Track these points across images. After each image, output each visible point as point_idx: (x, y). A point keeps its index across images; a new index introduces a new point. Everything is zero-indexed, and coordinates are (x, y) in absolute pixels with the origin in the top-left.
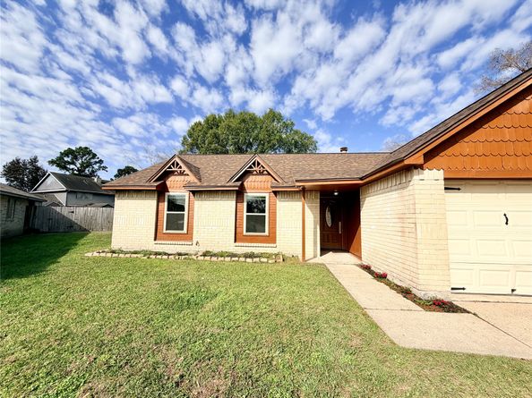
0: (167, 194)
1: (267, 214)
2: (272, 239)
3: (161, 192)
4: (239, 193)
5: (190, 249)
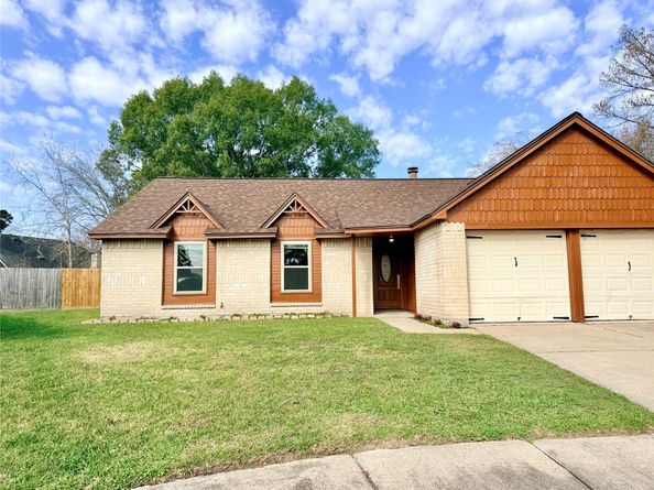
0: (176, 244)
1: (309, 267)
2: (316, 296)
3: (168, 241)
4: (274, 241)
5: (213, 313)
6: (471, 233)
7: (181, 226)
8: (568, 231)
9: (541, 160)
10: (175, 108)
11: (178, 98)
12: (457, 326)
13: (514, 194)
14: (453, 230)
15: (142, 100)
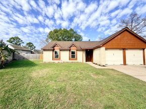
0: (55, 50)
1: (75, 54)
2: (76, 59)
3: (53, 50)
4: (70, 50)
5: (60, 61)
6: (106, 49)
7: (55, 48)
8: (123, 49)
9: (119, 36)
10: (55, 33)
11: (56, 31)
12: (104, 66)
13: (114, 42)
14: (103, 49)
15: (51, 31)
